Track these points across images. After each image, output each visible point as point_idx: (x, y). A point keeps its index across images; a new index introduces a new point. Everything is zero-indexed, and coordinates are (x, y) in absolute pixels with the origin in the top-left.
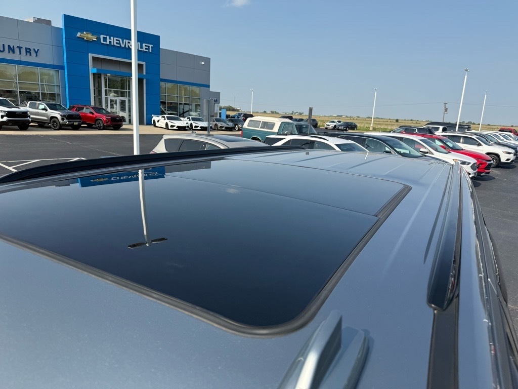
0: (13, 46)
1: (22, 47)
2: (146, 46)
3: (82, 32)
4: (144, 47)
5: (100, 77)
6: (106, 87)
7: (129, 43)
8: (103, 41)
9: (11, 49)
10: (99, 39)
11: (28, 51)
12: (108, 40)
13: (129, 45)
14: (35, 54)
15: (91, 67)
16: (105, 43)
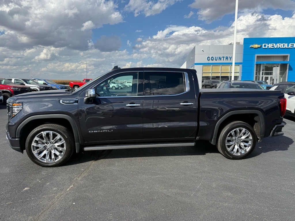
1: (225, 57)
2: (291, 45)
3: (253, 44)
4: (290, 45)
5: (260, 66)
6: (263, 70)
7: (280, 45)
8: (264, 47)
9: (220, 59)
10: (261, 46)
11: (227, 58)
12: (267, 46)
13: (280, 46)
15: (256, 61)
16: (265, 48)
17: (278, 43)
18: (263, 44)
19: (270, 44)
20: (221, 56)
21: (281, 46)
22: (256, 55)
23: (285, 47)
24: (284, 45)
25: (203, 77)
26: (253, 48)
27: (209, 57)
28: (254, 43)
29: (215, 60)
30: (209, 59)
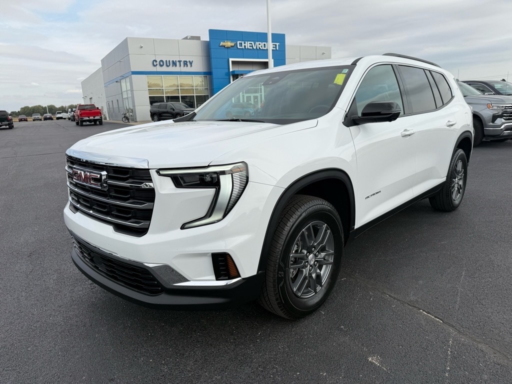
0: (176, 61)
1: (181, 61)
3: (223, 41)
7: (260, 44)
9: (174, 64)
10: (236, 44)
11: (185, 63)
12: (243, 45)
13: (260, 46)
14: (190, 65)
15: (231, 70)
16: (241, 48)
17: (257, 41)
18: (238, 42)
19: (246, 42)
20: (176, 59)
21: (262, 47)
22: (231, 60)
23: (266, 48)
24: (265, 44)
25: (150, 97)
26: (225, 46)
27: (156, 61)
28: (226, 40)
29: (167, 66)
30: (155, 64)
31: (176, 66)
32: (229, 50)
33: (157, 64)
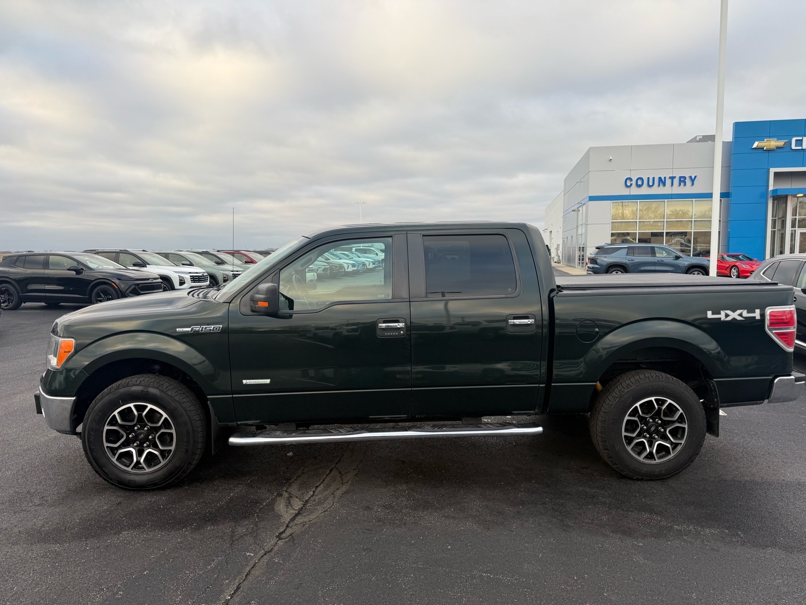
0: (665, 178)
1: (675, 177)
3: (761, 140)
5: (785, 203)
6: (794, 213)
8: (796, 146)
9: (662, 182)
10: (788, 144)
11: (682, 180)
14: (691, 183)
15: (771, 188)
16: (800, 148)
18: (794, 140)
20: (666, 174)
22: (772, 171)
25: (612, 235)
26: (762, 149)
27: (631, 179)
28: (766, 137)
29: (649, 186)
30: (628, 184)
31: (664, 184)
32: (771, 154)
33: (631, 184)
